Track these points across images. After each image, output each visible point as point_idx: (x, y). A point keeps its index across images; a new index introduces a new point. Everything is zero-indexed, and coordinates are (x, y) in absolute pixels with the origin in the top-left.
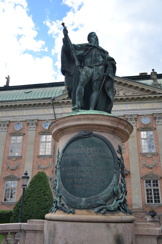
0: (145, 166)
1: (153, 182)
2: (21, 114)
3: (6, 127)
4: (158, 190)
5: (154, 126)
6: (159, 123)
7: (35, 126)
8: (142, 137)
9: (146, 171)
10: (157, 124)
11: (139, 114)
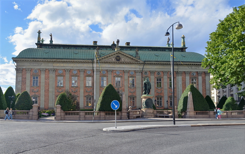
0: (130, 92)
1: (133, 98)
2: (76, 66)
3: (69, 72)
4: (134, 101)
5: (135, 76)
6: (137, 75)
7: (83, 72)
8: (130, 80)
9: (130, 94)
10: (136, 75)
11: (130, 70)
